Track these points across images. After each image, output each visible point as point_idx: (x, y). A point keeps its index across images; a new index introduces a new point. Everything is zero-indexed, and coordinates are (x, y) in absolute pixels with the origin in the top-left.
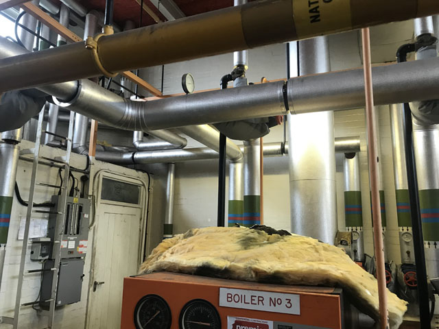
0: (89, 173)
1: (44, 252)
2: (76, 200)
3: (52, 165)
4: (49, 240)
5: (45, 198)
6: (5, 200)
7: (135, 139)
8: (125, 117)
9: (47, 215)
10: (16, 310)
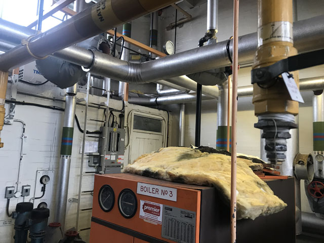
0: (124, 112)
1: (96, 161)
2: (115, 129)
3: (99, 108)
4: (98, 154)
5: (96, 128)
6: (69, 129)
7: (158, 88)
8: (129, 75)
9: (97, 139)
10: (79, 195)
